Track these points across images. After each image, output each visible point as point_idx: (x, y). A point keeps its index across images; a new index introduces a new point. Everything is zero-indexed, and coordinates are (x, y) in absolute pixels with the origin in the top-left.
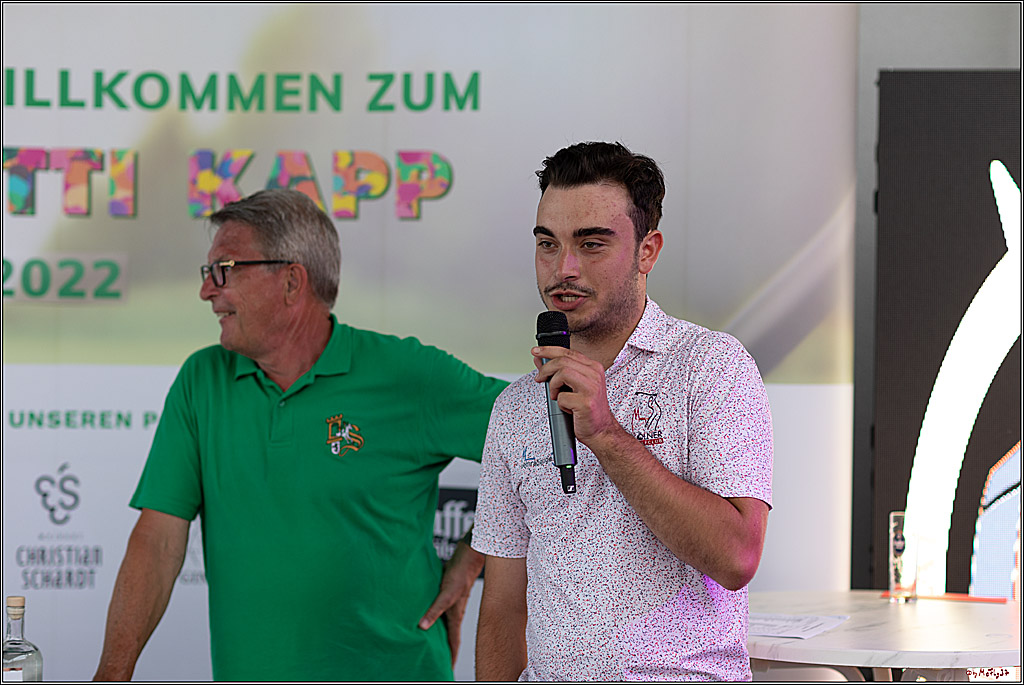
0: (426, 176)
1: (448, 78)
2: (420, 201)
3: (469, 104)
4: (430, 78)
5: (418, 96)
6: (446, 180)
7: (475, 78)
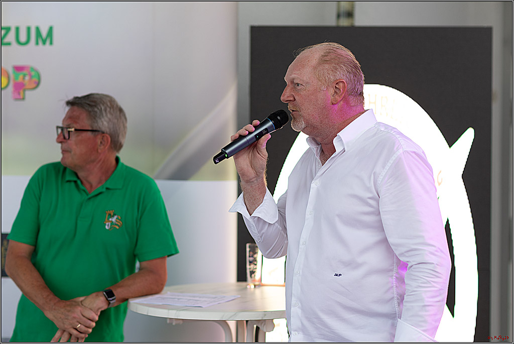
0: (27, 78)
1: (38, 29)
2: (24, 91)
3: (48, 42)
4: (29, 29)
5: (23, 38)
6: (37, 80)
7: (51, 29)
